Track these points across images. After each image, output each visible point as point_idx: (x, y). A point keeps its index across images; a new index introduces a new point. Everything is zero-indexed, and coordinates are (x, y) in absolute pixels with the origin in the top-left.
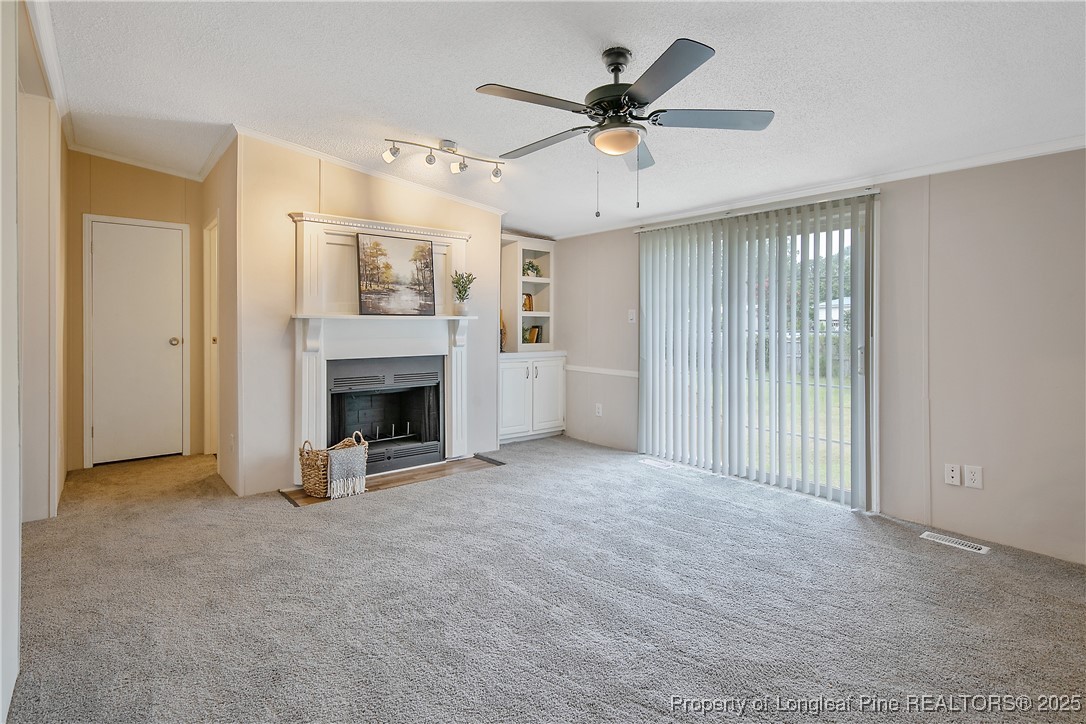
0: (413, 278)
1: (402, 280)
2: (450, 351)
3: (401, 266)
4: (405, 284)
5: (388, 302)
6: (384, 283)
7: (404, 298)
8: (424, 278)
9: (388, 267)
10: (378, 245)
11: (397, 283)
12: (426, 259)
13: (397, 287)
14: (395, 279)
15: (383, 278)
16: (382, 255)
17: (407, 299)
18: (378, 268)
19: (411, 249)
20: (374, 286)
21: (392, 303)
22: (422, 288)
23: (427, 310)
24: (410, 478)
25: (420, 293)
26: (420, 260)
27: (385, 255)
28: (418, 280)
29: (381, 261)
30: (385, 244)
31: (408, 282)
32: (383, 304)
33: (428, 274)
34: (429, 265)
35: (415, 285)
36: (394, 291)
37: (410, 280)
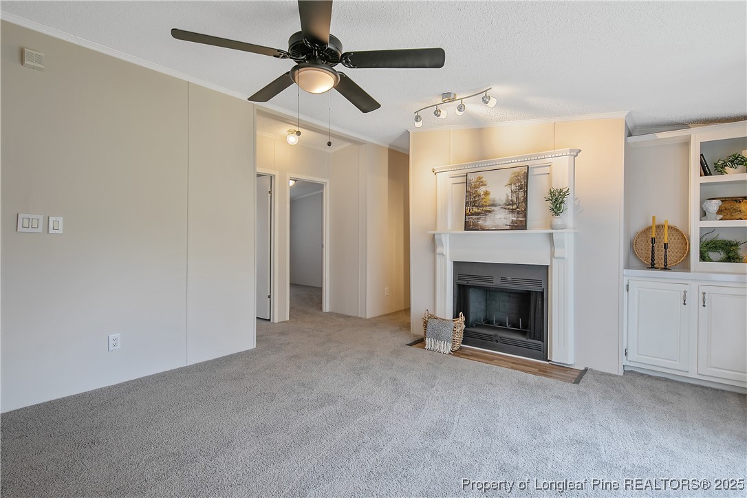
0: (507, 200)
1: (498, 202)
2: (551, 262)
3: (499, 190)
4: (500, 205)
5: (485, 220)
6: (482, 206)
7: (498, 216)
8: (517, 198)
9: (487, 193)
10: (480, 178)
11: (493, 205)
12: (522, 182)
13: (493, 208)
14: (491, 203)
15: (482, 202)
16: (482, 185)
17: (502, 217)
18: (479, 195)
19: (507, 176)
20: (476, 210)
21: (488, 222)
22: (515, 207)
23: (520, 226)
24: (490, 360)
25: (512, 211)
26: (515, 184)
27: (485, 185)
28: (512, 201)
29: (482, 190)
30: (486, 177)
31: (502, 203)
32: (481, 222)
33: (521, 194)
34: (524, 187)
35: (508, 205)
36: (490, 212)
37: (504, 202)
